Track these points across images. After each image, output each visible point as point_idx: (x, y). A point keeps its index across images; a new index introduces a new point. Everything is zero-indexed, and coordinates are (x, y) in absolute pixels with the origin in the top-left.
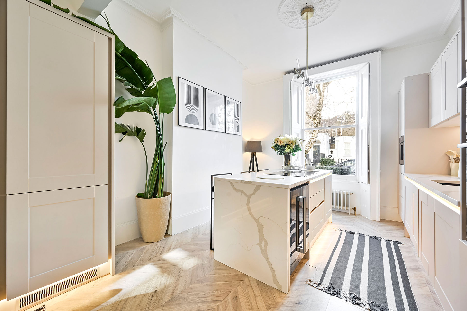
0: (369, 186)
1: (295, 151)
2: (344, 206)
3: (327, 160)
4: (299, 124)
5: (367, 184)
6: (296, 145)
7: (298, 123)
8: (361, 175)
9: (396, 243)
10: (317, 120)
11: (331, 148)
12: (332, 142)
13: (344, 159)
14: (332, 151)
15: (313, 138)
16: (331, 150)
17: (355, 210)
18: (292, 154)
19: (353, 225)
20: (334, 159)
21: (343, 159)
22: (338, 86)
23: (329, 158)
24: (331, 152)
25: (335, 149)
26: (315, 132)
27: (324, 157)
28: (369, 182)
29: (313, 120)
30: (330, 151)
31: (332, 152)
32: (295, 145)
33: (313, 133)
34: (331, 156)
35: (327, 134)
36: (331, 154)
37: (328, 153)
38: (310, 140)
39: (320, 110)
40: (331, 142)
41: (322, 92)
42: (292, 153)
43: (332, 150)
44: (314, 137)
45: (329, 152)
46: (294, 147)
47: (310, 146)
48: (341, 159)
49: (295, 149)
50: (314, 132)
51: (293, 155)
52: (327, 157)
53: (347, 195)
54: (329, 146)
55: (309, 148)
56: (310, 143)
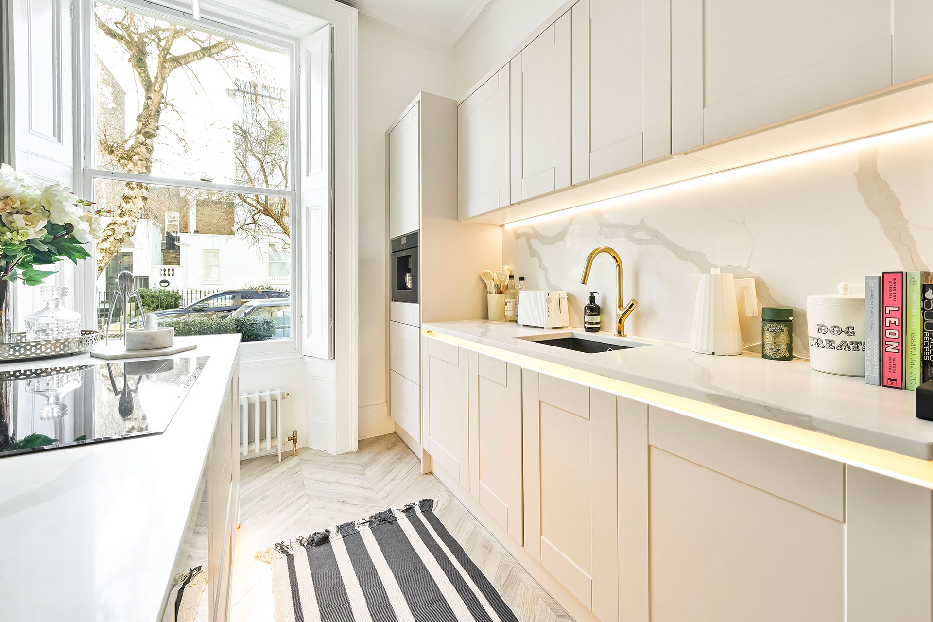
0: (332, 365)
1: (44, 258)
2: (263, 439)
3: (156, 294)
4: (59, 141)
5: (329, 359)
6: (52, 227)
7: (58, 134)
8: (308, 336)
9: (427, 505)
10: (135, 164)
11: (166, 263)
12: (171, 245)
13: (207, 291)
14: (169, 270)
15: (122, 220)
16: (167, 267)
17: (295, 441)
18: (20, 271)
19: (305, 499)
20: (178, 291)
21: (203, 291)
22: (197, 94)
23: (162, 288)
24: (167, 272)
25: (179, 265)
26: (131, 203)
27: (147, 286)
28: (333, 355)
29: (122, 161)
30: (165, 270)
31: (171, 272)
32: (43, 223)
33: (124, 205)
34: (167, 284)
35: (154, 224)
36: (166, 278)
37: (159, 274)
38: (112, 227)
39: (149, 135)
40: (165, 247)
41: (156, 81)
42: (22, 265)
43: (171, 267)
44: (126, 218)
45: (163, 272)
46: (36, 231)
47: (112, 249)
48: (199, 289)
49: (45, 248)
50: (127, 202)
51: (30, 280)
52: (154, 285)
53: (274, 401)
54: (159, 255)
55: (104, 254)
56: (111, 239)
